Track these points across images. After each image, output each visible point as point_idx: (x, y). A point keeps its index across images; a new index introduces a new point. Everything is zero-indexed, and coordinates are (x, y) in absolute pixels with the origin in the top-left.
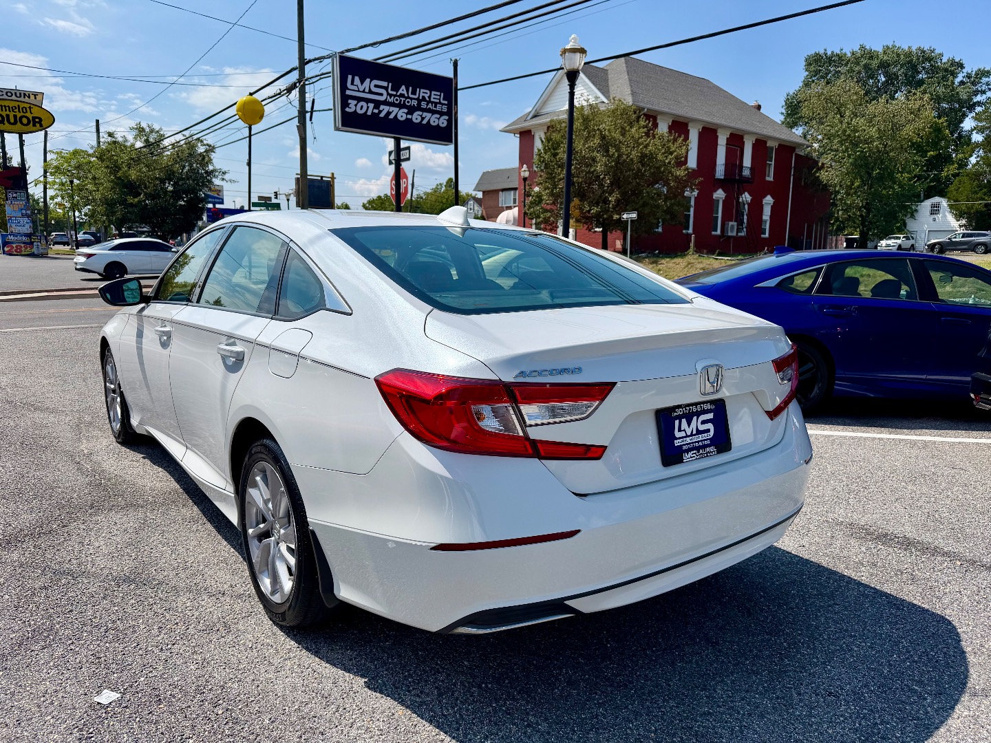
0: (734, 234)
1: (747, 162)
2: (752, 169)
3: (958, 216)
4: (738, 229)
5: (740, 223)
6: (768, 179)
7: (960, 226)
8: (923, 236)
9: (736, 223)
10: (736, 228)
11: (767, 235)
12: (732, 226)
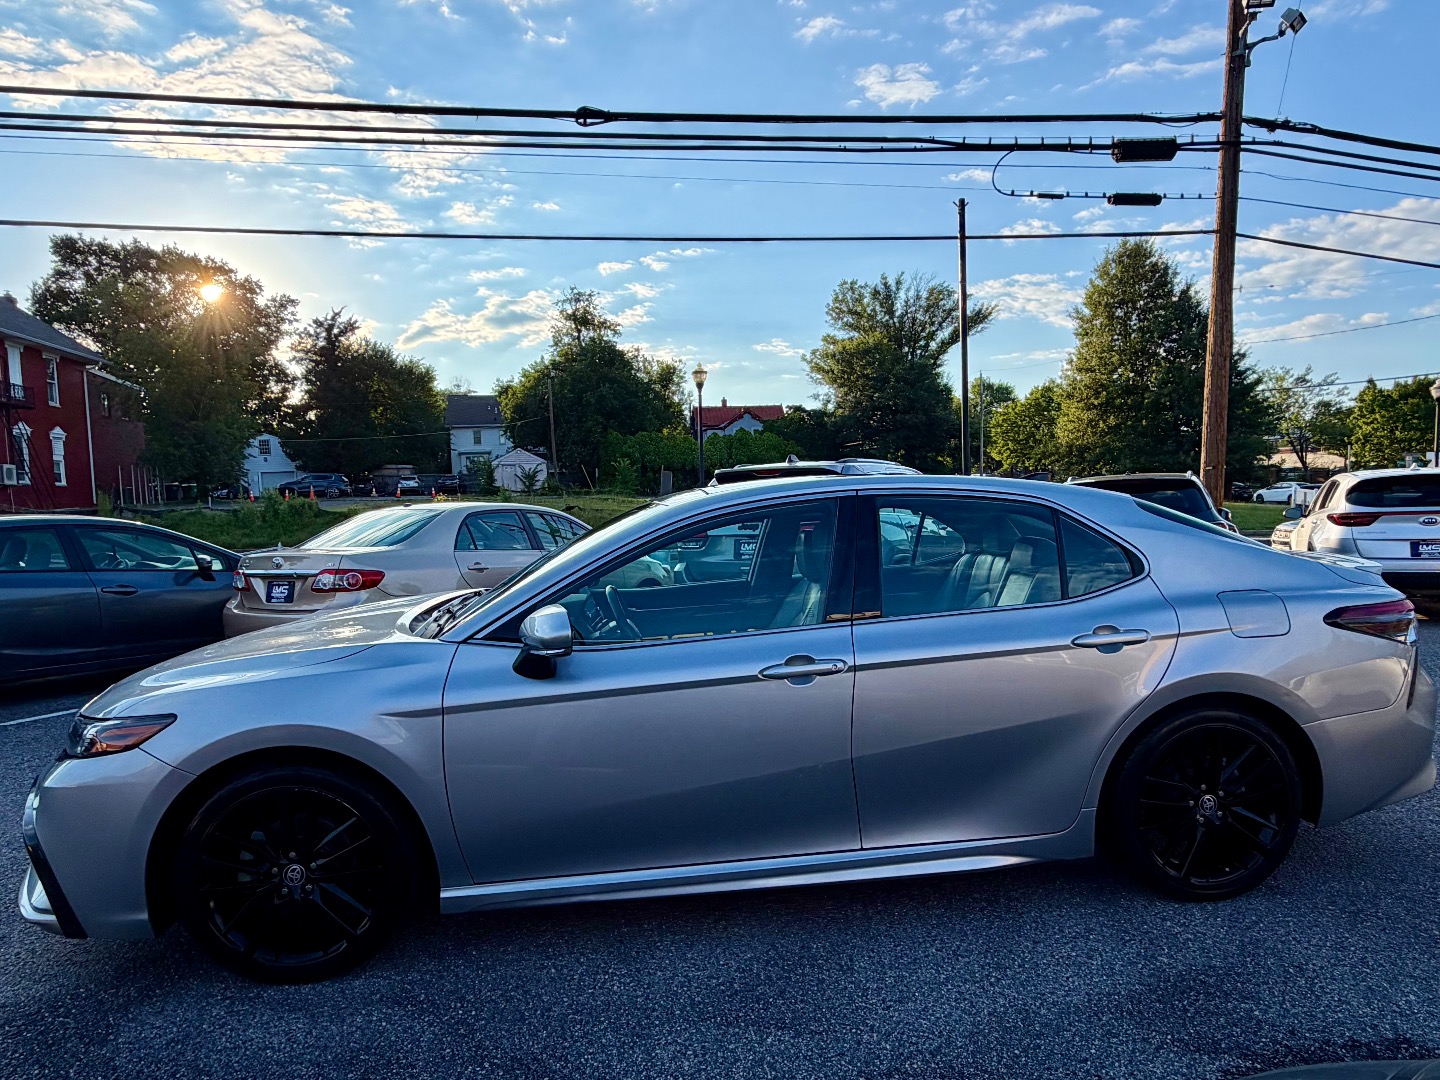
0: (15, 482)
1: (16, 377)
2: (24, 388)
3: (292, 457)
4: (18, 474)
5: (20, 466)
6: (51, 403)
7: (298, 468)
8: (256, 479)
9: (14, 467)
10: (15, 472)
11: (64, 483)
12: (8, 469)
